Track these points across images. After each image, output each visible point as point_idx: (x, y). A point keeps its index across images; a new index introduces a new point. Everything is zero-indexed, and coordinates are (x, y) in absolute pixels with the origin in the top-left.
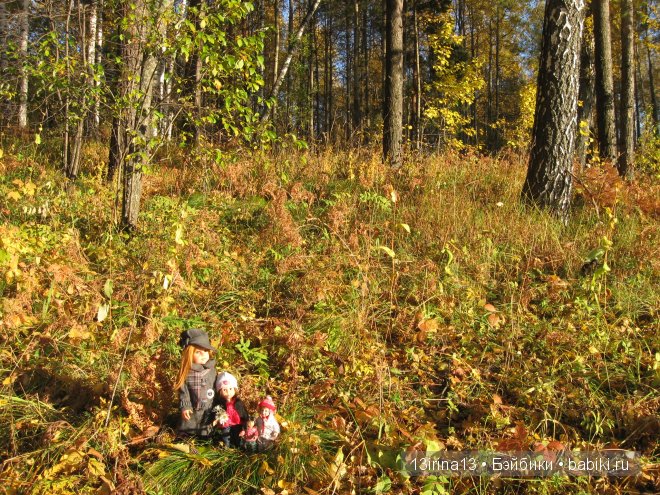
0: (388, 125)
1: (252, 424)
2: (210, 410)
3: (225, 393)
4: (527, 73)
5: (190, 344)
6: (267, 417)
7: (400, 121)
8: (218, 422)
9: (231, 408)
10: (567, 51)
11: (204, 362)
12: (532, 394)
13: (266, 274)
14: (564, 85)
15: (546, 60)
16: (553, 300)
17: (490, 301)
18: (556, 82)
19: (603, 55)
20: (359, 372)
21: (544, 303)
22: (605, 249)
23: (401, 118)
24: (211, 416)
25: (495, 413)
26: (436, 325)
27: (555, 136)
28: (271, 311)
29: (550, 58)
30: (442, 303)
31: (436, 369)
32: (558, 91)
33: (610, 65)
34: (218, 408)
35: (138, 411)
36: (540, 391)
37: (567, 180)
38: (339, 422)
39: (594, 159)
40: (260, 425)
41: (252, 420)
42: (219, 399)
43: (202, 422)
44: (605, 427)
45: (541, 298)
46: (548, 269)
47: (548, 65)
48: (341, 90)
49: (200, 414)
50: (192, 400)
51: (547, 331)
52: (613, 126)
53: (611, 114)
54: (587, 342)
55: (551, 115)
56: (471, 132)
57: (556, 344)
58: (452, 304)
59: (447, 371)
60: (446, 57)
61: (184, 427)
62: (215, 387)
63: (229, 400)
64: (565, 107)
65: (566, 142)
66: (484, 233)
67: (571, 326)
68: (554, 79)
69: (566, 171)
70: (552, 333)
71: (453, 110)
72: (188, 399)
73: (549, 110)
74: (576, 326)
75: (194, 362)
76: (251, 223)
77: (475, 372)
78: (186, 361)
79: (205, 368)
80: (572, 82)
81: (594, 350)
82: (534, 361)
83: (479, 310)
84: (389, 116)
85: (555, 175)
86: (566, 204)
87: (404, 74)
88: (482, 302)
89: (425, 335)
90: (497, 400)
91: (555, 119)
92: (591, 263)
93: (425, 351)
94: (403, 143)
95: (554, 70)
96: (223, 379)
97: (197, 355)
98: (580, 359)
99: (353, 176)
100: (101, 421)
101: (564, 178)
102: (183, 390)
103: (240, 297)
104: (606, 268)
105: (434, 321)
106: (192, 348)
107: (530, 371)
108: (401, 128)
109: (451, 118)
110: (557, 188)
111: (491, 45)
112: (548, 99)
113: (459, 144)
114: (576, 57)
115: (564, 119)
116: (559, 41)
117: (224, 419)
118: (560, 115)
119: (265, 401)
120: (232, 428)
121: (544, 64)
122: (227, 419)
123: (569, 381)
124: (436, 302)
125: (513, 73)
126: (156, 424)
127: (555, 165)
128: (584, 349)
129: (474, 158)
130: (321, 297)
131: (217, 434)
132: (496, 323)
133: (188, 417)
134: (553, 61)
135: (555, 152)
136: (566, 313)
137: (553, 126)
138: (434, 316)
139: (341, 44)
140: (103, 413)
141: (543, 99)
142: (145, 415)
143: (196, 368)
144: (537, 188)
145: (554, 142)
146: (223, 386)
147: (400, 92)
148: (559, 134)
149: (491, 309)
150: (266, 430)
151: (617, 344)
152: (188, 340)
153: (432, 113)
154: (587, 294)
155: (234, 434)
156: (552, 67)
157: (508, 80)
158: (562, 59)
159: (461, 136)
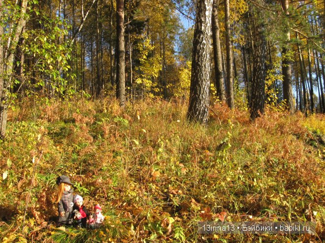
0: (118, 87)
1: (92, 216)
2: (72, 212)
3: (78, 204)
4: (178, 62)
5: (62, 182)
6: (98, 213)
7: (124, 85)
8: (76, 217)
9: (81, 210)
10: (204, 53)
11: (69, 190)
12: (207, 198)
13: (75, 156)
14: (204, 68)
15: (195, 56)
16: (207, 162)
17: (181, 162)
18: (200, 66)
19: (218, 55)
20: (129, 195)
21: (204, 162)
22: (229, 137)
23: (124, 83)
24: (73, 214)
25: (193, 206)
26: (159, 174)
27: (200, 91)
28: (82, 172)
29: (197, 56)
30: (161, 164)
31: (162, 191)
32: (201, 70)
33: (220, 59)
34: (76, 210)
35: (38, 215)
36: (209, 197)
37: (206, 110)
38: (128, 214)
39: (217, 100)
40: (95, 217)
41: (92, 214)
42: (76, 207)
43: (68, 218)
44: (239, 207)
45: (202, 160)
46: (203, 148)
47: (196, 59)
48: (88, 71)
49: (68, 214)
50: (64, 208)
51: (207, 173)
52: (223, 86)
53: (222, 80)
54: (225, 177)
55: (198, 81)
56: (157, 90)
57: (212, 178)
58: (165, 164)
59: (168, 192)
60: (145, 55)
61: (60, 220)
62: (73, 202)
63: (80, 207)
64: (204, 77)
65: (205, 93)
66: (175, 134)
67: (216, 172)
68: (199, 65)
69: (206, 106)
70: (209, 174)
71: (149, 79)
72: (62, 207)
73: (197, 79)
74: (218, 171)
75: (64, 190)
76: (60, 134)
77: (180, 191)
78: (61, 190)
79: (69, 193)
80: (207, 66)
81: (229, 179)
82: (204, 186)
83: (176, 166)
84: (119, 83)
85: (201, 107)
86: (206, 120)
87: (126, 62)
88: (178, 163)
89: (156, 178)
90: (193, 200)
91: (200, 83)
92: (223, 144)
93: (156, 185)
94: (126, 95)
95: (199, 61)
96: (77, 198)
97: (66, 187)
98: (223, 184)
99: (106, 111)
100: (21, 221)
101: (205, 109)
102: (60, 203)
103: (66, 166)
104: (230, 145)
105: (158, 172)
106: (63, 184)
107: (203, 190)
108: (125, 88)
109: (148, 83)
110: (202, 113)
111: (161, 49)
112: (197, 74)
113: (152, 95)
114: (208, 56)
115: (204, 83)
116: (201, 48)
117: (79, 215)
118: (202, 81)
119: (97, 206)
120: (82, 219)
121: (195, 58)
122: (80, 215)
123: (221, 192)
124: (158, 164)
125: (171, 62)
126: (45, 221)
127: (201, 103)
128: (225, 179)
129: (160, 102)
130: (104, 164)
131: (75, 222)
132: (184, 171)
133: (63, 215)
134: (198, 57)
135: (201, 97)
136: (213, 166)
137: (199, 86)
138: (158, 170)
139: (88, 48)
140: (21, 217)
141: (194, 74)
142: (41, 217)
143: (65, 193)
144: (193, 113)
145: (200, 93)
146: (77, 201)
147: (124, 71)
148: (202, 89)
149: (182, 165)
150: (98, 219)
151: (237, 177)
152: (61, 181)
153: (139, 81)
154: (221, 157)
155: (84, 222)
156: (198, 60)
157: (169, 66)
158: (202, 56)
159: (152, 92)
